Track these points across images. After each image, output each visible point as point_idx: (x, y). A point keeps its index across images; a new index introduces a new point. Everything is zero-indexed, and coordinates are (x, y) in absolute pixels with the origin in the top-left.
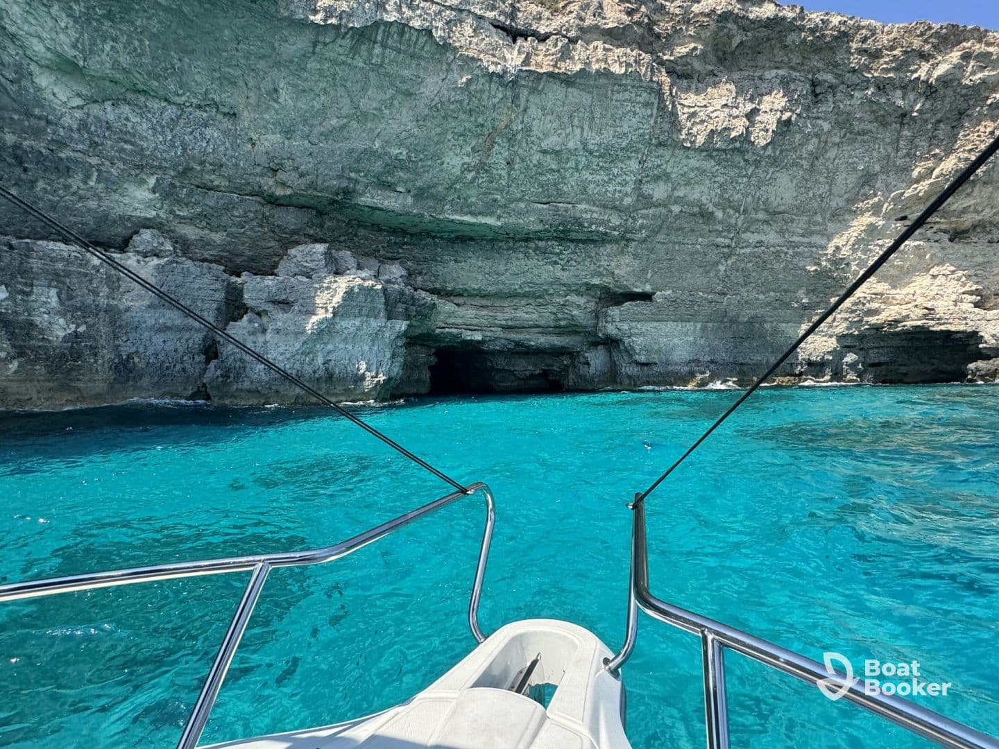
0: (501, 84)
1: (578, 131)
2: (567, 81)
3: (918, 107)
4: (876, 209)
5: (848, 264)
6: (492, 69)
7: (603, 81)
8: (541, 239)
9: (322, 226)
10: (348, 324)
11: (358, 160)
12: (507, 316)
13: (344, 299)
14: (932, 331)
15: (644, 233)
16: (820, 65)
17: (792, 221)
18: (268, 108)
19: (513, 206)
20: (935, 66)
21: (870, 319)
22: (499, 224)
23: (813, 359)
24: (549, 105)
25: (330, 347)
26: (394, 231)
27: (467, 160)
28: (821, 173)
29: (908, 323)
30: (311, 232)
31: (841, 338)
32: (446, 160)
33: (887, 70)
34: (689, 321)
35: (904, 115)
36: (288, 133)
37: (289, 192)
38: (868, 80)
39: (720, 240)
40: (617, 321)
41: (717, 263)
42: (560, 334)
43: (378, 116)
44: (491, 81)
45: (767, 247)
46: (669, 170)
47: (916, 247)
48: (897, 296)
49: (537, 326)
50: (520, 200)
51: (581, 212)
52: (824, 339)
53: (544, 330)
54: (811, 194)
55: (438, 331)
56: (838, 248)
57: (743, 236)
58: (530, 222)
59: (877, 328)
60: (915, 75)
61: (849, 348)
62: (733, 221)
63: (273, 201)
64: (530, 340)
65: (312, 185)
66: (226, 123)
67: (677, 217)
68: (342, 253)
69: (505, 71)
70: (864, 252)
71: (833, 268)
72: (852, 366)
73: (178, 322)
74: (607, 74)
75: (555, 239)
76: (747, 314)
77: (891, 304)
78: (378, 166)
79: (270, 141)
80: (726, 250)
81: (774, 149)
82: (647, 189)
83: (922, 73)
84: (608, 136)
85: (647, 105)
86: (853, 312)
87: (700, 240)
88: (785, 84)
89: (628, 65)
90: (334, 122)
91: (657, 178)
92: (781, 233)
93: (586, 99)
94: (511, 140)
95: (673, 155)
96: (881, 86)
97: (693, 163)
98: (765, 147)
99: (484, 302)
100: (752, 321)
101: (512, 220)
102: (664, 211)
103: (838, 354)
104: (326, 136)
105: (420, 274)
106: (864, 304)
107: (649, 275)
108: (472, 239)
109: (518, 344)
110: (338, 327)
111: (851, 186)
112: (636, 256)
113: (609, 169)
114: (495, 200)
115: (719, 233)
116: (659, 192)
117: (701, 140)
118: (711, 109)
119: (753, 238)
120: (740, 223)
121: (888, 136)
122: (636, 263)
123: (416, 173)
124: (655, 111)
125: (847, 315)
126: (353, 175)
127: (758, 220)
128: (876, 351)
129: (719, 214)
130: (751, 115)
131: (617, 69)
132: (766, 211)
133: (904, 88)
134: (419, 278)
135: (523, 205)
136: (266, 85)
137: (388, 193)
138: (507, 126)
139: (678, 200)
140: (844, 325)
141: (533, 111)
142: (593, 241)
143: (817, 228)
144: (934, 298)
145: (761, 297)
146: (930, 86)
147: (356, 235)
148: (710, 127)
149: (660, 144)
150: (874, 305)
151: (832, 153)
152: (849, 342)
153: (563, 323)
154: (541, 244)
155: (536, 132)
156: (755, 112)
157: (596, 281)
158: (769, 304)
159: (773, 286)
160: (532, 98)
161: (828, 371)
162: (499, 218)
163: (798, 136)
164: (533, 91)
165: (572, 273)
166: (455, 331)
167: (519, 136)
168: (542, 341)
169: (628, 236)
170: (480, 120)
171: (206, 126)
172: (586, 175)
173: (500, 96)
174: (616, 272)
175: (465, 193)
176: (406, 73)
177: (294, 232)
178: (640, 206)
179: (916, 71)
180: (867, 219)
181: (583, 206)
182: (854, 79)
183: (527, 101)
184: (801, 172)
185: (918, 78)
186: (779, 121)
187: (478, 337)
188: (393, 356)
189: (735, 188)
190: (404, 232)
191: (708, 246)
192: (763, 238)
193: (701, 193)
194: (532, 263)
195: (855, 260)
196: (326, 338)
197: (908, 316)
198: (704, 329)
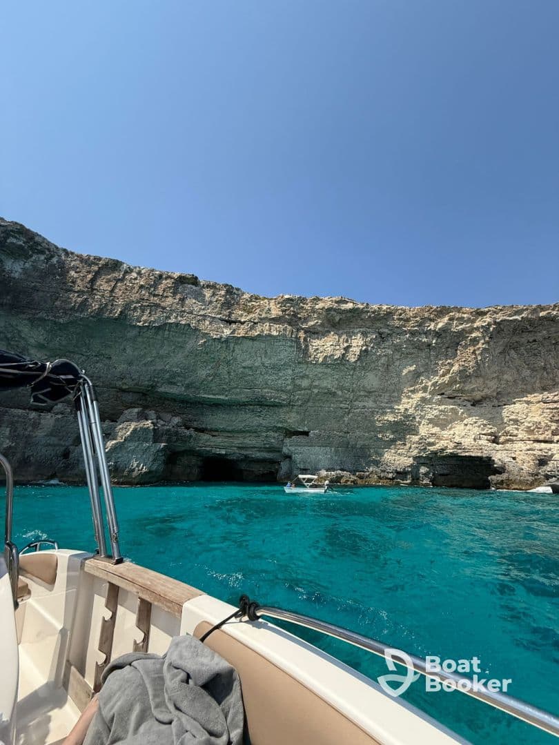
0: (220, 342)
1: (259, 359)
2: (253, 339)
3: (434, 341)
4: (425, 389)
5: (414, 418)
6: (215, 337)
7: (269, 338)
8: (251, 405)
9: (146, 400)
10: (132, 446)
11: (158, 374)
12: (239, 442)
13: (131, 433)
14: (461, 456)
15: (300, 403)
16: (381, 326)
17: (381, 396)
18: (122, 355)
19: (233, 390)
20: (437, 324)
21: (430, 448)
22: (227, 398)
23: (399, 470)
24: (245, 349)
25: (120, 455)
26: (183, 402)
27: (208, 372)
28: (392, 372)
29: (448, 451)
30: (141, 403)
31: (415, 458)
32: (199, 372)
33: (414, 327)
34: (326, 446)
35: (429, 345)
36: (130, 364)
37: (127, 387)
38: (405, 331)
39: (342, 405)
40: (289, 446)
41: (343, 417)
42: (269, 452)
43: (168, 356)
44: (214, 341)
45: (368, 409)
46: (307, 374)
47: (452, 408)
48: (445, 436)
49: (255, 447)
50: (236, 388)
51: (265, 393)
52: (406, 458)
53: (260, 449)
54: (389, 382)
55: (198, 449)
56: (406, 409)
57: (355, 403)
58: (242, 398)
59: (435, 453)
60: (429, 328)
61: (423, 464)
62: (348, 396)
63: (124, 391)
64: (252, 454)
65: (137, 384)
66: (107, 361)
67: (317, 395)
68: (150, 412)
69: (221, 337)
70: (421, 411)
71: (406, 420)
72: (426, 474)
73: (56, 442)
74: (270, 335)
75: (258, 405)
76: (360, 443)
77: (442, 440)
78: (167, 376)
79: (122, 367)
80: (347, 410)
81: (362, 362)
82: (298, 382)
83: (432, 327)
84: (274, 360)
85: (291, 346)
86: (420, 444)
87: (332, 405)
88: (364, 334)
89: (280, 331)
90: (149, 359)
91: (302, 377)
92: (375, 401)
93: (263, 345)
94: (228, 363)
95: (307, 367)
96: (413, 334)
97: (319, 370)
98: (356, 362)
99: (229, 435)
100: (363, 448)
101: (234, 396)
102: (309, 392)
103: (415, 468)
104: (145, 364)
105: (195, 420)
106: (426, 440)
107: (306, 423)
108: (220, 405)
109: (246, 456)
110: (126, 446)
111: (410, 378)
112: (298, 413)
113: (278, 374)
114: (224, 388)
115: (341, 402)
116: (305, 383)
117: (321, 360)
118: (325, 347)
119: (361, 404)
120: (351, 397)
121: (423, 355)
122: (298, 417)
123: (185, 378)
124: (295, 349)
125: (417, 445)
126: (156, 379)
127: (360, 396)
128: (441, 466)
129: (340, 393)
130: (346, 349)
131: (275, 333)
132: (365, 391)
133: (425, 333)
134: (195, 423)
135: (238, 390)
136: (122, 347)
137: (172, 386)
138: (224, 358)
139: (316, 387)
140: (416, 451)
141: (237, 351)
142: (276, 406)
143: (395, 399)
144: (463, 437)
145: (367, 434)
146: (437, 332)
147: (164, 403)
148: (325, 354)
149: (299, 363)
150: (431, 440)
151: (397, 363)
152: (422, 461)
153: (267, 446)
154: (251, 407)
155: (239, 360)
156: (349, 347)
157: (280, 425)
158: (371, 438)
159: (372, 429)
160: (236, 346)
161: (409, 476)
162: (227, 396)
163: (374, 357)
164: (236, 344)
165: (267, 422)
166: (208, 449)
167: (232, 361)
168: (259, 455)
169: (291, 403)
170: (212, 356)
171: (97, 363)
172: (267, 377)
173: (220, 346)
174: (288, 421)
175: (210, 385)
176: (180, 340)
177: (131, 403)
178: (296, 390)
179: (429, 326)
180: (420, 394)
181: (266, 390)
182: (399, 331)
183: (234, 348)
184: (380, 373)
185: (430, 329)
186: (361, 350)
187: (223, 452)
188: (154, 460)
189: (345, 381)
190: (187, 402)
191: (336, 408)
192: (366, 404)
193: (327, 383)
194: (248, 416)
195: (418, 415)
196: (118, 450)
197: (447, 447)
198: (336, 451)
